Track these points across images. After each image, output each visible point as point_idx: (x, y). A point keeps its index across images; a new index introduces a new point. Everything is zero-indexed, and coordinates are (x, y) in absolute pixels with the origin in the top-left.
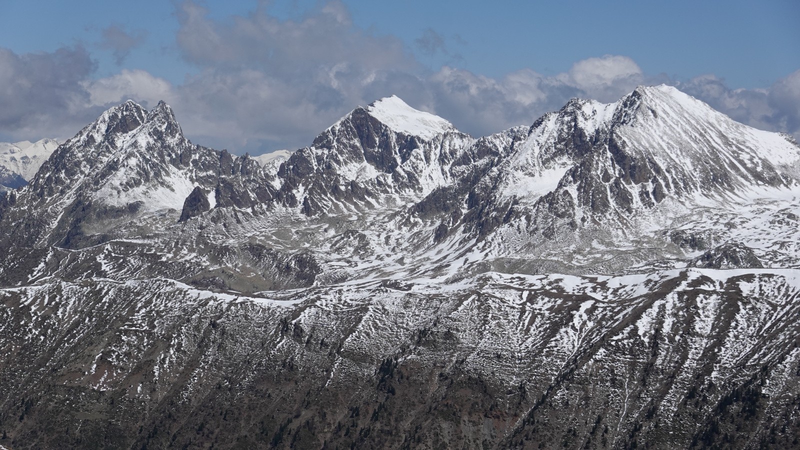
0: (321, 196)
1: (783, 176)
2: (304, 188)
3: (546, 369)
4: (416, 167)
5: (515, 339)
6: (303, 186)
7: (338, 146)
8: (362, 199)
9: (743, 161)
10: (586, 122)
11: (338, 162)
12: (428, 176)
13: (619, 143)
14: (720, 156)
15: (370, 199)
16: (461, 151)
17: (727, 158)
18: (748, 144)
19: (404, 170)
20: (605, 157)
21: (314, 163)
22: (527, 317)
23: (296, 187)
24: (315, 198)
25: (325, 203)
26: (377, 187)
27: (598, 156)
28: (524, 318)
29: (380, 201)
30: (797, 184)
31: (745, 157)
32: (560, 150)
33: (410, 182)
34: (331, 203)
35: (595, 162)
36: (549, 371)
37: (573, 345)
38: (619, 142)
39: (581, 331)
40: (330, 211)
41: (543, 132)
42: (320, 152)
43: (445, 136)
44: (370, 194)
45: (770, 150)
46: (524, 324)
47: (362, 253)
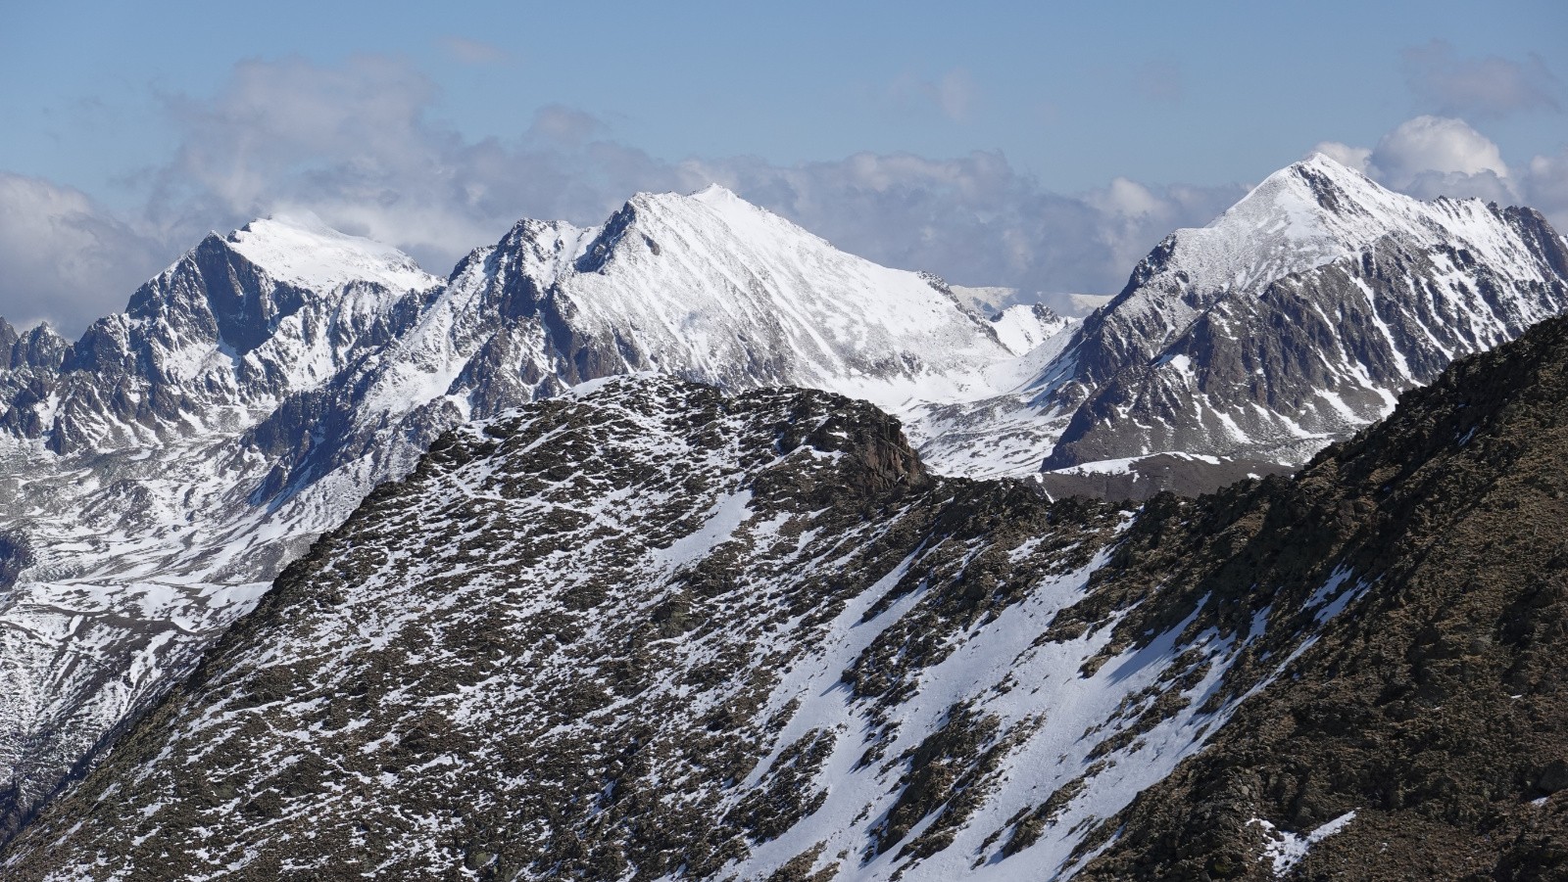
0: (88, 414)
1: (904, 357)
2: (58, 399)
3: (62, 755)
4: (284, 351)
5: (34, 703)
6: (57, 395)
7: (169, 312)
8: (174, 416)
9: (831, 331)
10: (540, 264)
11: (167, 342)
12: (306, 369)
13: (562, 307)
14: (782, 322)
15: (190, 418)
16: (374, 317)
17: (799, 325)
18: (851, 297)
19: (260, 358)
20: (534, 337)
21: (124, 344)
22: (67, 659)
23: (43, 397)
24: (75, 418)
25: (96, 427)
26: (206, 393)
27: (522, 335)
28: (59, 664)
29: (208, 419)
30: (931, 372)
31: (836, 323)
32: (491, 319)
33: (270, 381)
34: (107, 427)
35: (512, 347)
36: (66, 758)
37: (118, 711)
38: (563, 305)
39: (138, 687)
40: (105, 442)
41: (463, 287)
42: (137, 323)
43: (348, 289)
44: (188, 405)
45: (894, 307)
46: (55, 674)
47: (133, 523)
